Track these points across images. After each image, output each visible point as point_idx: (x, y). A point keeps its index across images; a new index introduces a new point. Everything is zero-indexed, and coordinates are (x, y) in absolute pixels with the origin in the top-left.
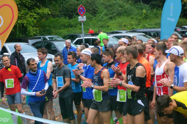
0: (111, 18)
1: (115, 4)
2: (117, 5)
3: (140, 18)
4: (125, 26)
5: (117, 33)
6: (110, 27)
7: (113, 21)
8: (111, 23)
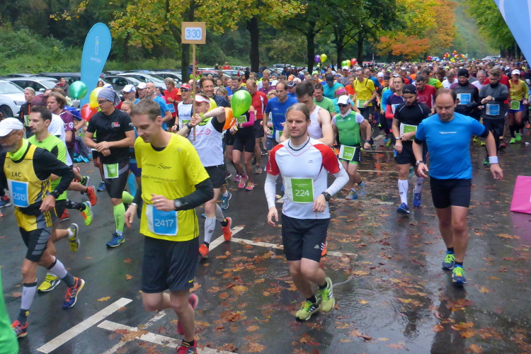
0: (9, 56)
1: (15, 37)
2: (17, 39)
3: (50, 57)
4: (28, 67)
5: (17, 76)
6: (7, 69)
7: (12, 61)
8: (8, 62)
